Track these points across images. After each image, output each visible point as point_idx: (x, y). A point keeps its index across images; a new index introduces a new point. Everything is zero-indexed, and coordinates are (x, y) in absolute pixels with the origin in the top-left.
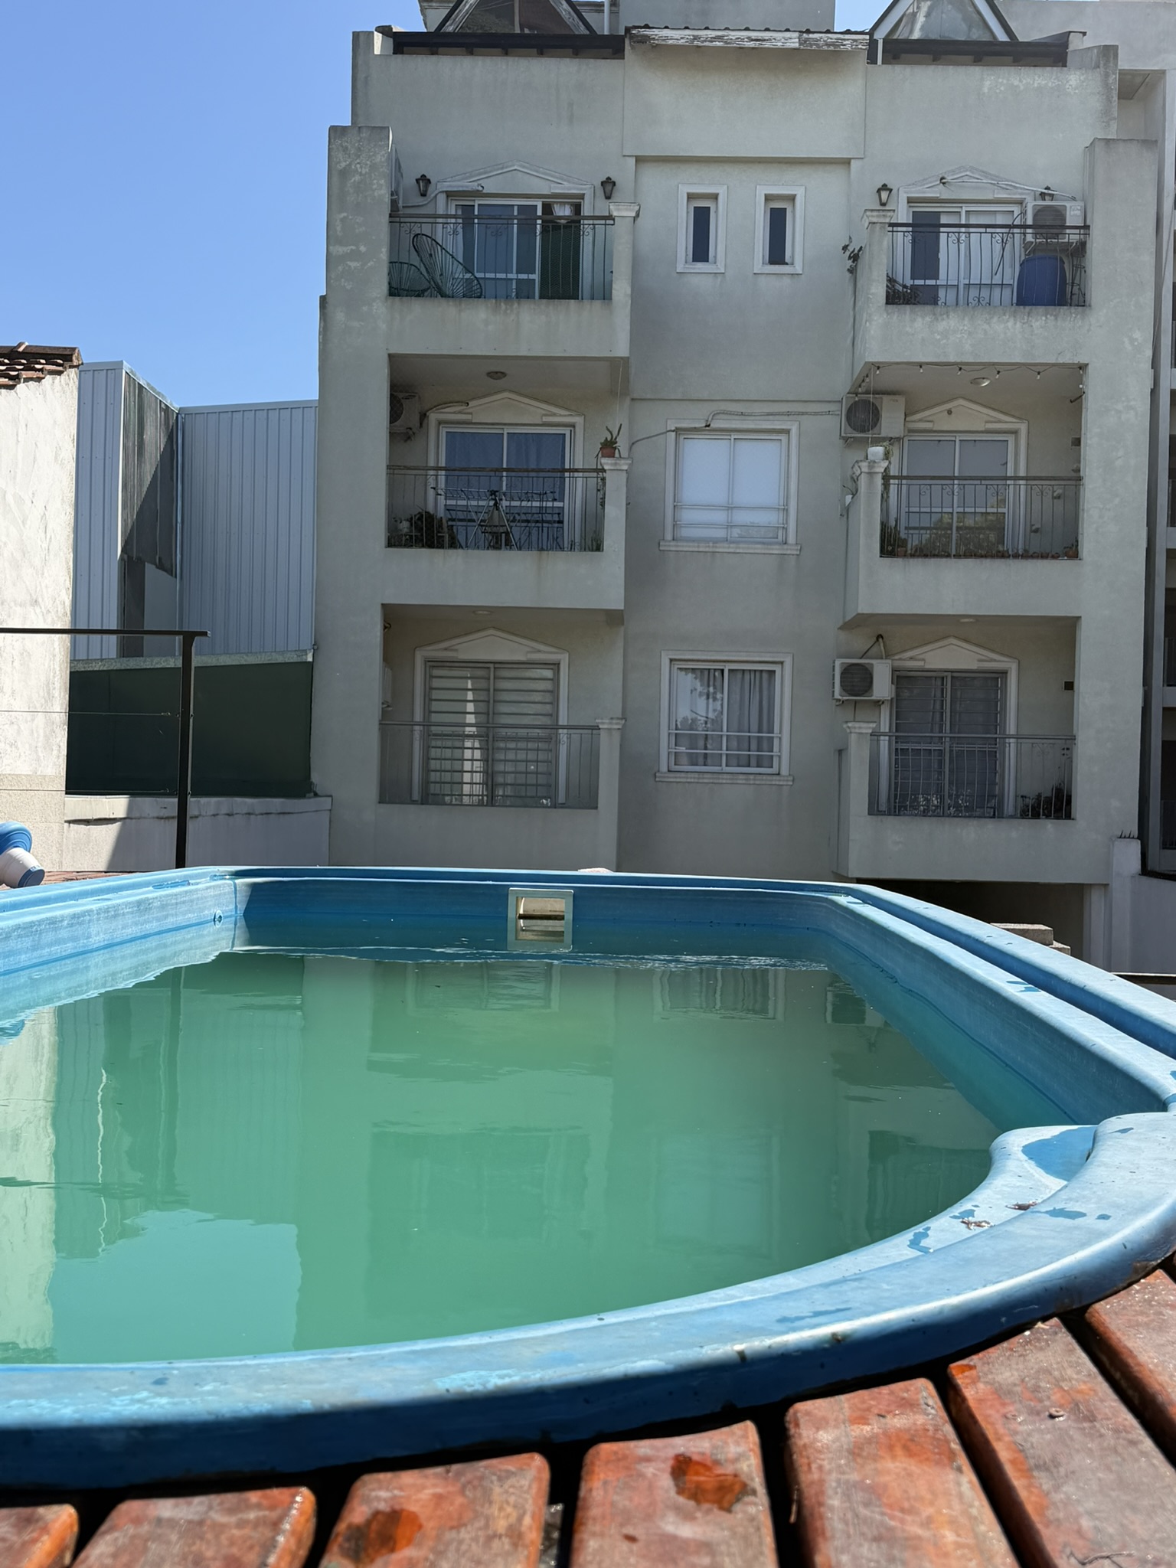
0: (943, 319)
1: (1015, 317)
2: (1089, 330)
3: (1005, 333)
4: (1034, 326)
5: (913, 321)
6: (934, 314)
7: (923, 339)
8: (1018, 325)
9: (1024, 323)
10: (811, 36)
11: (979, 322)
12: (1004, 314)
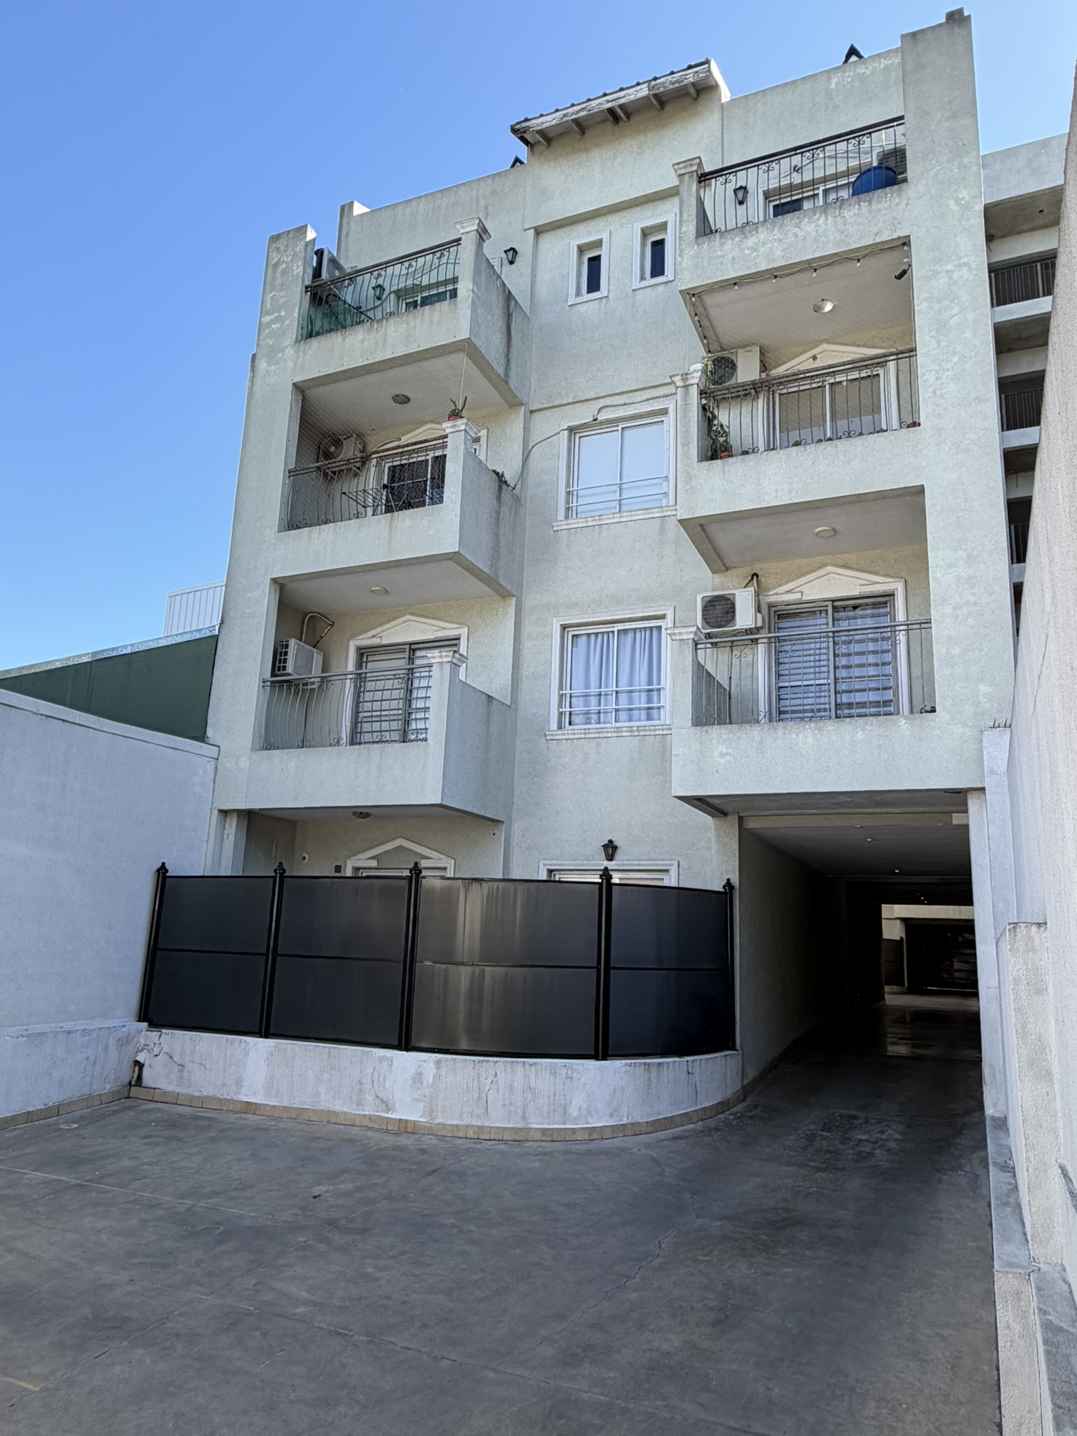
0: (753, 235)
1: (826, 214)
2: (907, 205)
3: (817, 231)
4: (847, 217)
5: (722, 245)
6: (744, 234)
7: (734, 259)
8: (830, 219)
9: (836, 217)
10: (658, 81)
11: (789, 228)
12: (815, 214)
